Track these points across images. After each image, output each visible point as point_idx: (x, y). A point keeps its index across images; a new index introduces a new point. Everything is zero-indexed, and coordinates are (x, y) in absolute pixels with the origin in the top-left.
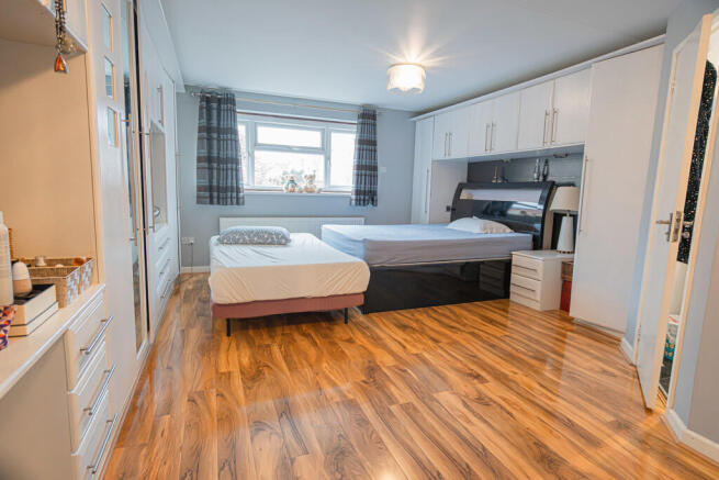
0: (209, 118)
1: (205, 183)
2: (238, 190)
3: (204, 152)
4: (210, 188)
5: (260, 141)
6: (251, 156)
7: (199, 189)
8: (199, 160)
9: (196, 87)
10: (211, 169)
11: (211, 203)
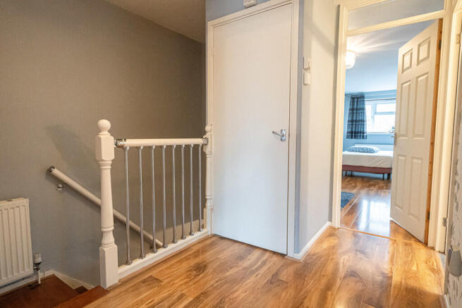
0: (353, 105)
1: (350, 130)
2: (363, 133)
3: (350, 119)
4: (352, 132)
5: (378, 111)
6: (373, 118)
7: (348, 133)
8: (348, 121)
9: (349, 94)
10: (352, 125)
11: (352, 138)
